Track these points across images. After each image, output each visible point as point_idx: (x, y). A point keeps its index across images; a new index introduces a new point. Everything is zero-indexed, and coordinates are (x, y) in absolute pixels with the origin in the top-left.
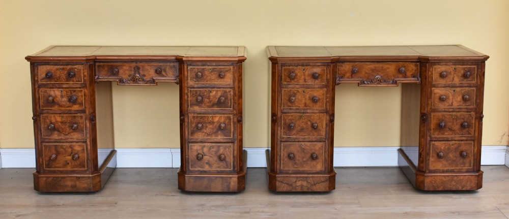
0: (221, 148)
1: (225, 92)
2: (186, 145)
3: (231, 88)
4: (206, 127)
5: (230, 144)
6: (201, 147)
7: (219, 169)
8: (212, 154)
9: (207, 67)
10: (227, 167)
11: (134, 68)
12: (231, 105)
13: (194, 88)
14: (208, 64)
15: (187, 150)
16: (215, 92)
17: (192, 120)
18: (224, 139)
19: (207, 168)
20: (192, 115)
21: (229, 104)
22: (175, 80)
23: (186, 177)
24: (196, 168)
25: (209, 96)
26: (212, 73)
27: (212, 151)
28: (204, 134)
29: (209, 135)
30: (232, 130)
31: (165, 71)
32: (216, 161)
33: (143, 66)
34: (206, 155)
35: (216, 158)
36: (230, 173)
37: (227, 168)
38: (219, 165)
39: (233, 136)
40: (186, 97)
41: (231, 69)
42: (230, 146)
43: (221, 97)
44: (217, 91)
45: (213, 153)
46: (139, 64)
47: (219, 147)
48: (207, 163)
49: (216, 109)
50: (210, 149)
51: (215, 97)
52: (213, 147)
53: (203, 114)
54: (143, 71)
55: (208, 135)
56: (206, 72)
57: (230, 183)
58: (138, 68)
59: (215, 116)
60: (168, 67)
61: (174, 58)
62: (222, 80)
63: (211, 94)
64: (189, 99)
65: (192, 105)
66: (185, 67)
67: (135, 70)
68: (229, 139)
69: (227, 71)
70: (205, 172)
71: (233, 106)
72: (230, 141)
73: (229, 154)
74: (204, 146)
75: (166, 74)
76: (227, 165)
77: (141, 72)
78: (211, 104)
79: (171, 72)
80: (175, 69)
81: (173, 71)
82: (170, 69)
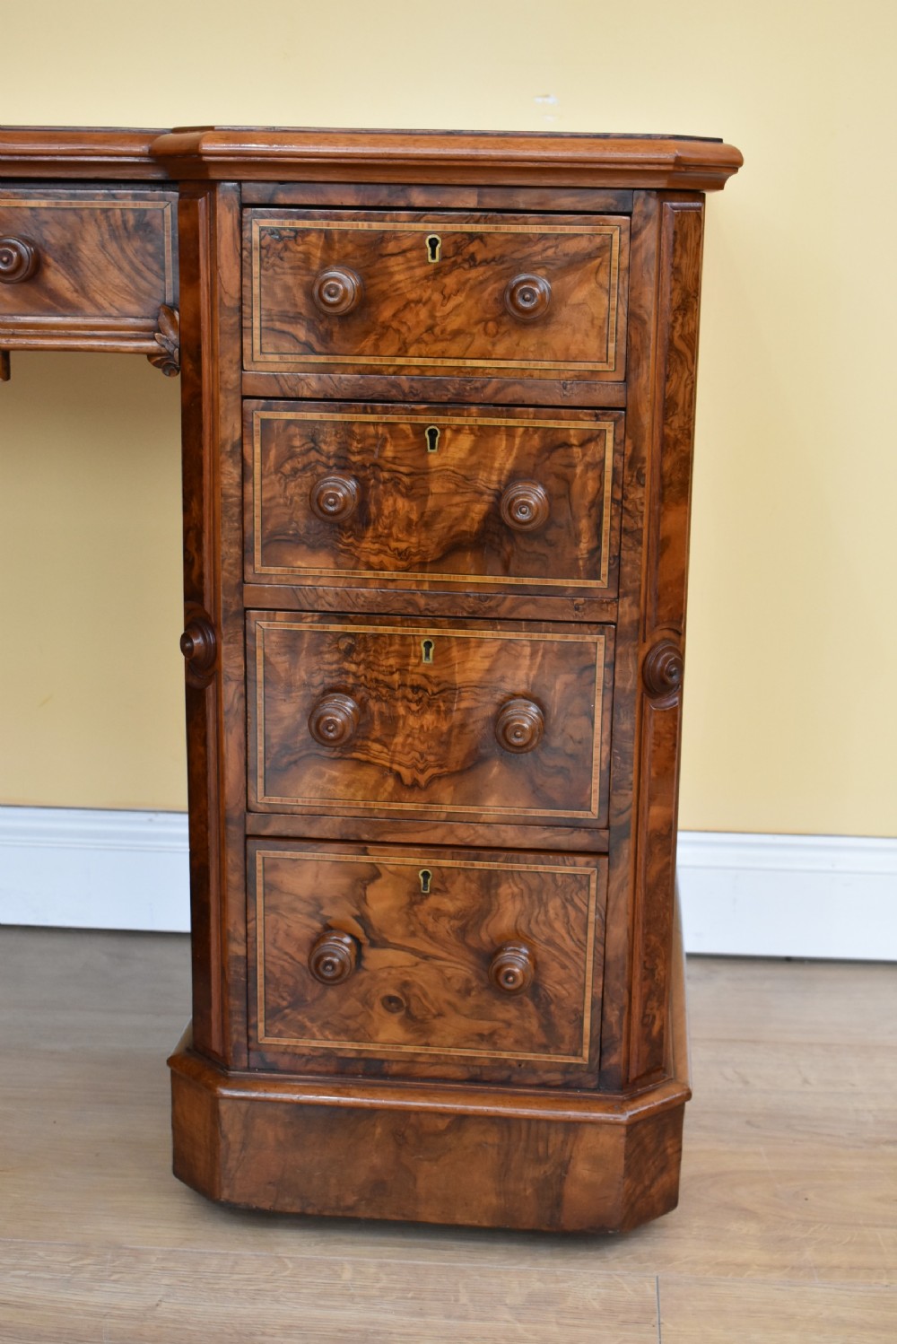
0: (505, 890)
1: (556, 444)
2: (233, 857)
3: (600, 411)
4: (391, 723)
5: (580, 866)
6: (344, 881)
7: (483, 1053)
8: (432, 937)
9: (404, 225)
10: (551, 1041)
12: (595, 552)
13: (295, 400)
14: (418, 198)
15: (235, 900)
16: (466, 441)
17: (281, 662)
18: (527, 823)
19: (389, 1037)
20: (281, 623)
21: (584, 545)
22: (151, 332)
23: (223, 1107)
24: (302, 1031)
25: (421, 473)
26: (450, 281)
27: (438, 914)
28: (370, 775)
29: (415, 785)
30: (599, 754)
31: (69, 259)
32: (466, 992)
34: (385, 944)
35: (460, 969)
36: (568, 1086)
37: (544, 1048)
38: (485, 1026)
39: (606, 801)
40: (230, 473)
41: (605, 248)
42: (582, 882)
43: (514, 477)
44: (483, 433)
45: (444, 927)
47: (489, 882)
48: (391, 1003)
49: (470, 578)
50: (416, 896)
51: (463, 479)
52: (442, 883)
53: (369, 617)
55: (407, 787)
56: (395, 264)
57: (565, 1166)
59: (464, 642)
60: (91, 231)
61: (142, 148)
62: (530, 341)
63: (434, 459)
64: (256, 493)
65: (277, 541)
66: (226, 220)
68: (575, 825)
69: (575, 263)
70: (373, 1071)
71: (617, 561)
72: (580, 839)
73: (569, 945)
74: (375, 874)
75: (82, 289)
76: (548, 1026)
78: (430, 542)
79: (120, 269)
80: (150, 248)
81: (131, 263)
82: (113, 247)
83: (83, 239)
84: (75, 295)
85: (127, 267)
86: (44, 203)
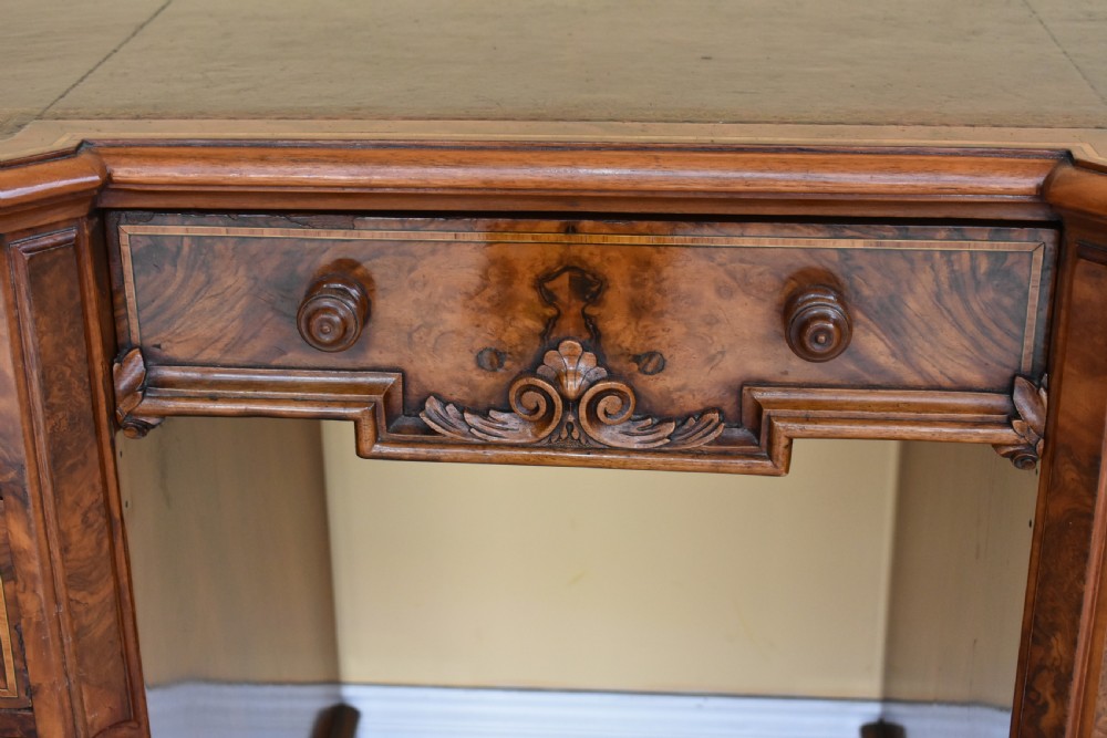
11: (540, 283)
22: (1001, 417)
33: (643, 264)
46: (598, 244)
54: (639, 310)
58: (589, 286)
60: (924, 282)
67: (549, 298)
75: (903, 353)
77: (618, 327)
79: (961, 329)
80: (1007, 301)
81: (978, 323)
82: (952, 301)
83: (911, 291)
84: (893, 360)
85: (970, 327)
86: (859, 244)
